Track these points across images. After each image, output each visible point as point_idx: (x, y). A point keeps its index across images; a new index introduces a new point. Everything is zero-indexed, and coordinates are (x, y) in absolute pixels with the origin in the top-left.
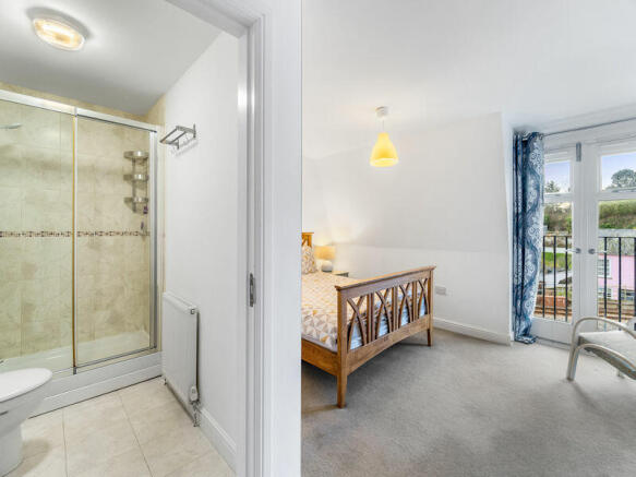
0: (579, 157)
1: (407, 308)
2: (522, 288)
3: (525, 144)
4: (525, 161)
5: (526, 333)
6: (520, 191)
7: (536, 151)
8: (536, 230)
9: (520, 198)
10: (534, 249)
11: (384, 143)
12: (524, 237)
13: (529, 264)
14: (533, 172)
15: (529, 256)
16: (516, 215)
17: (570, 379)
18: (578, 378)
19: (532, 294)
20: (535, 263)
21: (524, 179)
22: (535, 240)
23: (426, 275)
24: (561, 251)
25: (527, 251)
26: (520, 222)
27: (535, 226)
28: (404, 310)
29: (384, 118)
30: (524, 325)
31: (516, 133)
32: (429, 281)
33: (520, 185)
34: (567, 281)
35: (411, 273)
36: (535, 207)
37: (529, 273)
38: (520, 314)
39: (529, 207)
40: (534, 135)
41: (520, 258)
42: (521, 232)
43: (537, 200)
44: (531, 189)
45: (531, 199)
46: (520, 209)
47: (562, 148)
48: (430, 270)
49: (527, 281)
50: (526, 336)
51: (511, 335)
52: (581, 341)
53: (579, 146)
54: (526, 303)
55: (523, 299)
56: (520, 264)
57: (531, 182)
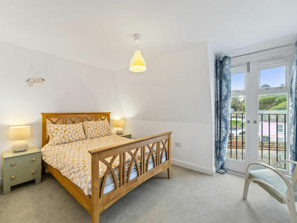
0: (249, 70)
1: (153, 158)
2: (220, 142)
3: (221, 62)
4: (221, 72)
5: (222, 168)
6: (218, 89)
7: (227, 67)
8: (227, 111)
9: (218, 92)
10: (226, 121)
11: (138, 56)
12: (221, 114)
13: (223, 129)
14: (225, 78)
15: (223, 125)
16: (217, 102)
17: (244, 199)
18: (248, 199)
19: (225, 145)
20: (226, 129)
21: (221, 82)
22: (226, 116)
23: (166, 137)
24: (240, 120)
25: (222, 122)
26: (219, 106)
27: (226, 108)
28: (151, 160)
29: (137, 41)
30: (221, 163)
31: (216, 57)
32: (168, 140)
33: (218, 86)
34: (242, 133)
35: (155, 137)
36: (226, 97)
37: (223, 135)
38: (219, 157)
39: (223, 98)
40: (226, 57)
41: (219, 126)
42: (219, 111)
43: (227, 94)
44: (224, 88)
45: (224, 93)
46: (219, 99)
47: (240, 65)
48: (169, 134)
49: (222, 139)
50: (222, 169)
51: (214, 169)
52: (251, 176)
53: (248, 64)
54: (222, 151)
55: (220, 149)
56: (219, 129)
57: (224, 84)
